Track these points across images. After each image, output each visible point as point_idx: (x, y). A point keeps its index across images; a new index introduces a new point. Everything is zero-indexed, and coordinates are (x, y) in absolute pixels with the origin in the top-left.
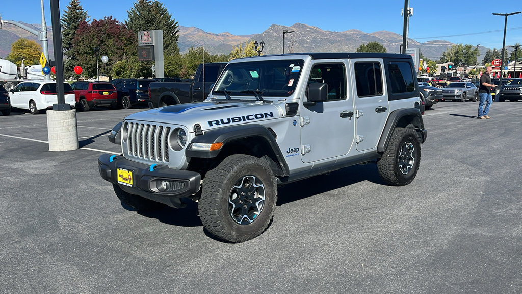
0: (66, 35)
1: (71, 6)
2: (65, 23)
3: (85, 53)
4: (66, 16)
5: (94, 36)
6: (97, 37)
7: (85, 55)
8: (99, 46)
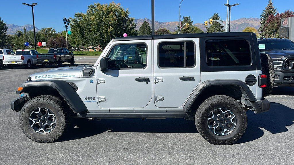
0: (262, 24)
1: (267, 7)
2: (263, 17)
3: (269, 33)
4: (264, 13)
5: (276, 23)
6: (277, 24)
7: (269, 34)
8: (278, 28)
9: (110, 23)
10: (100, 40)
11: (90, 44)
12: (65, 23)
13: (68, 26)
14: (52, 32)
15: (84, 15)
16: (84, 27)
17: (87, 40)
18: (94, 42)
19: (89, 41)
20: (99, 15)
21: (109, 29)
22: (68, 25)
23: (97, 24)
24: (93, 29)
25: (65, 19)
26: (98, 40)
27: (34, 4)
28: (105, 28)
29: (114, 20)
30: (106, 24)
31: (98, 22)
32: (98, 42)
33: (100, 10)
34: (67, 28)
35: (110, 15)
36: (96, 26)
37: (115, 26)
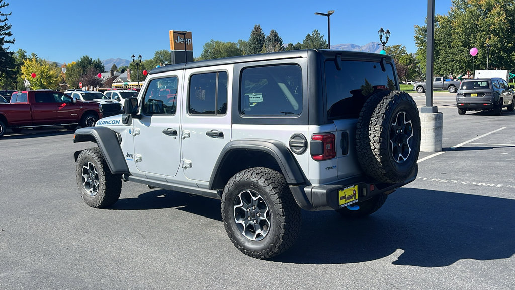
9: (492, 27)
10: (468, 61)
11: (449, 70)
12: (381, 37)
13: (387, 42)
14: (401, 52)
15: (442, 18)
16: (441, 40)
17: (443, 64)
18: (456, 66)
19: (446, 66)
20: (472, 14)
21: (488, 39)
22: (387, 40)
23: (465, 32)
24: (456, 42)
25: (382, 31)
26: (464, 62)
27: (330, 12)
28: (480, 39)
29: (502, 20)
30: (483, 31)
31: (467, 29)
32: (464, 66)
33: (475, 5)
34: (384, 46)
35: (494, 11)
36: (463, 37)
37: (503, 33)
